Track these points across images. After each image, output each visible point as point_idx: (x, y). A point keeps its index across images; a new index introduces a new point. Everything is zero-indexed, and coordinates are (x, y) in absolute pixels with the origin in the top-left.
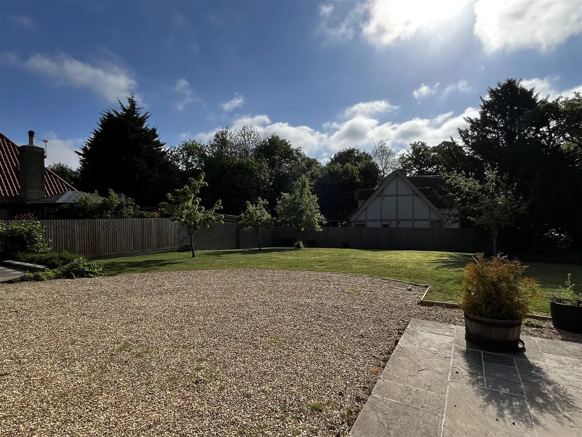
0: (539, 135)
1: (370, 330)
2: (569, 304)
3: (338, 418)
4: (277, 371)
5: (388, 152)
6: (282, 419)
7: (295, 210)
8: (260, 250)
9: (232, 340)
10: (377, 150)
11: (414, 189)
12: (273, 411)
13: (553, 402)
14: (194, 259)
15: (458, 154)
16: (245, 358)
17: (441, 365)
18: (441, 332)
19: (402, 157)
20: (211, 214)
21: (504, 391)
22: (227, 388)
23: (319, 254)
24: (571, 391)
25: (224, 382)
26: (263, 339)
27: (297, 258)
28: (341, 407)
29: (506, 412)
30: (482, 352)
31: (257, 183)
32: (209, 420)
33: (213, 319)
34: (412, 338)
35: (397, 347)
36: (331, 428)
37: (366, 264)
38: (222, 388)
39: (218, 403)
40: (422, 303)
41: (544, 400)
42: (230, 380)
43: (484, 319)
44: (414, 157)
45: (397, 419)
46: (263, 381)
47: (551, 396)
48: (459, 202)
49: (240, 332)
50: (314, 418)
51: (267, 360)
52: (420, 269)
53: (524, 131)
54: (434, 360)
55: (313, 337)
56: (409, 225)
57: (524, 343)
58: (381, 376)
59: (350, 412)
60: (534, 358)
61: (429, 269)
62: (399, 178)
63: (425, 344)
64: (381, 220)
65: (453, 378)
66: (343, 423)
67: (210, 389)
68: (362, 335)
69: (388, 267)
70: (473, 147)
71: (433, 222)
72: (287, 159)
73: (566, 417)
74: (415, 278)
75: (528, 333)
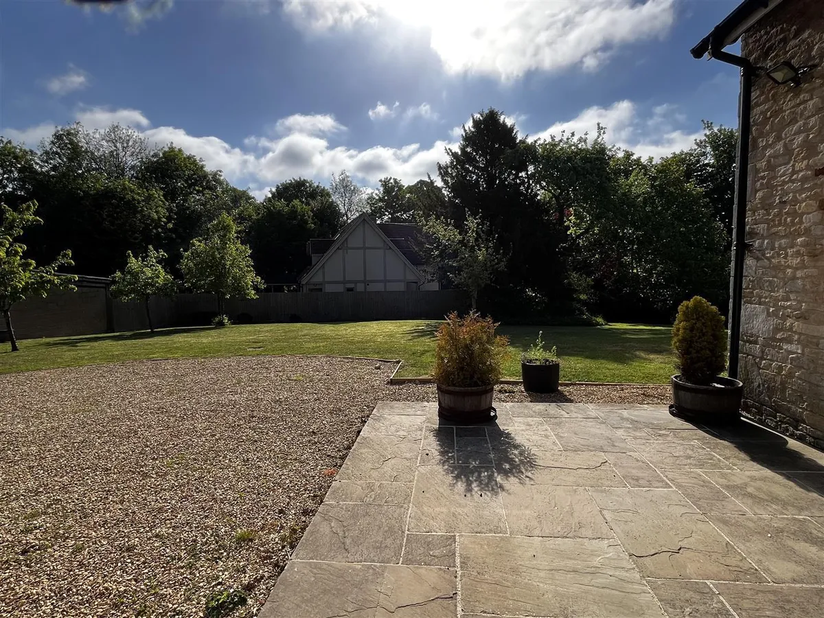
0: (518, 181)
1: (324, 424)
2: (538, 363)
3: (277, 543)
4: (181, 503)
5: (352, 188)
6: (190, 566)
7: (214, 266)
8: (152, 332)
9: (98, 473)
10: (337, 185)
11: (386, 241)
12: (173, 559)
13: (518, 465)
14: (15, 354)
15: (437, 197)
16: (123, 495)
17: (411, 450)
18: (412, 413)
19: (371, 198)
20: (50, 274)
21: (474, 464)
22: (89, 547)
23: (255, 333)
24: (534, 450)
25: (83, 539)
26: (157, 462)
27: (217, 340)
28: (282, 527)
29: (474, 485)
30: (454, 427)
31: (143, 223)
32: (52, 604)
33: (58, 446)
34: (377, 425)
35: (358, 438)
36: (266, 558)
37: (323, 340)
38: (78, 550)
39: (71, 573)
40: (392, 382)
41: (510, 464)
42: (94, 534)
43: (457, 389)
44: (386, 198)
45: (355, 523)
46: (157, 521)
47: (517, 460)
48: (437, 256)
49: (114, 460)
50: (240, 551)
51: (165, 490)
52: (391, 342)
53: (504, 174)
54: (403, 446)
55: (241, 446)
56: (379, 287)
57: (495, 411)
58: (337, 477)
59: (294, 531)
60: (504, 424)
61: (402, 342)
62: (366, 225)
63: (393, 428)
64: (344, 282)
65: (423, 462)
66: (283, 547)
67: (53, 556)
68: (313, 432)
69: (352, 343)
70: (453, 188)
71: (409, 284)
72: (197, 188)
73: (528, 477)
74: (384, 353)
75: (500, 400)
